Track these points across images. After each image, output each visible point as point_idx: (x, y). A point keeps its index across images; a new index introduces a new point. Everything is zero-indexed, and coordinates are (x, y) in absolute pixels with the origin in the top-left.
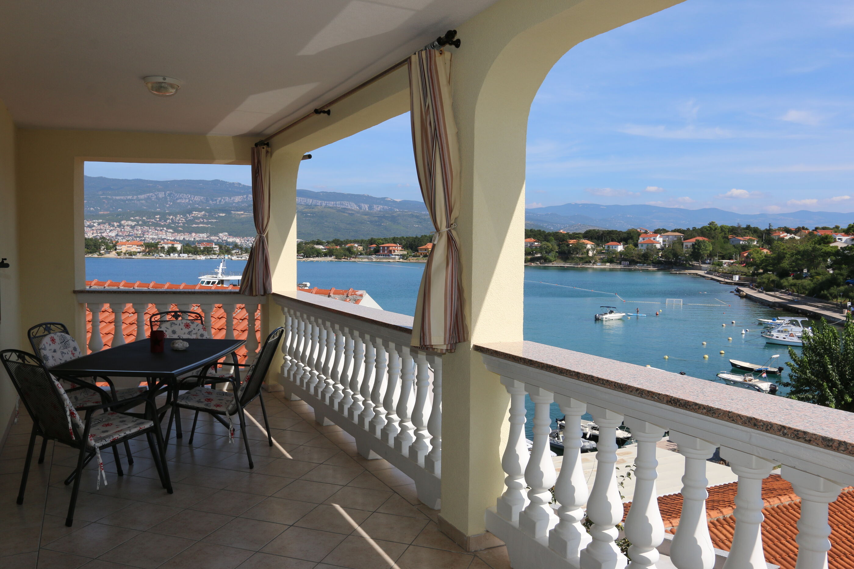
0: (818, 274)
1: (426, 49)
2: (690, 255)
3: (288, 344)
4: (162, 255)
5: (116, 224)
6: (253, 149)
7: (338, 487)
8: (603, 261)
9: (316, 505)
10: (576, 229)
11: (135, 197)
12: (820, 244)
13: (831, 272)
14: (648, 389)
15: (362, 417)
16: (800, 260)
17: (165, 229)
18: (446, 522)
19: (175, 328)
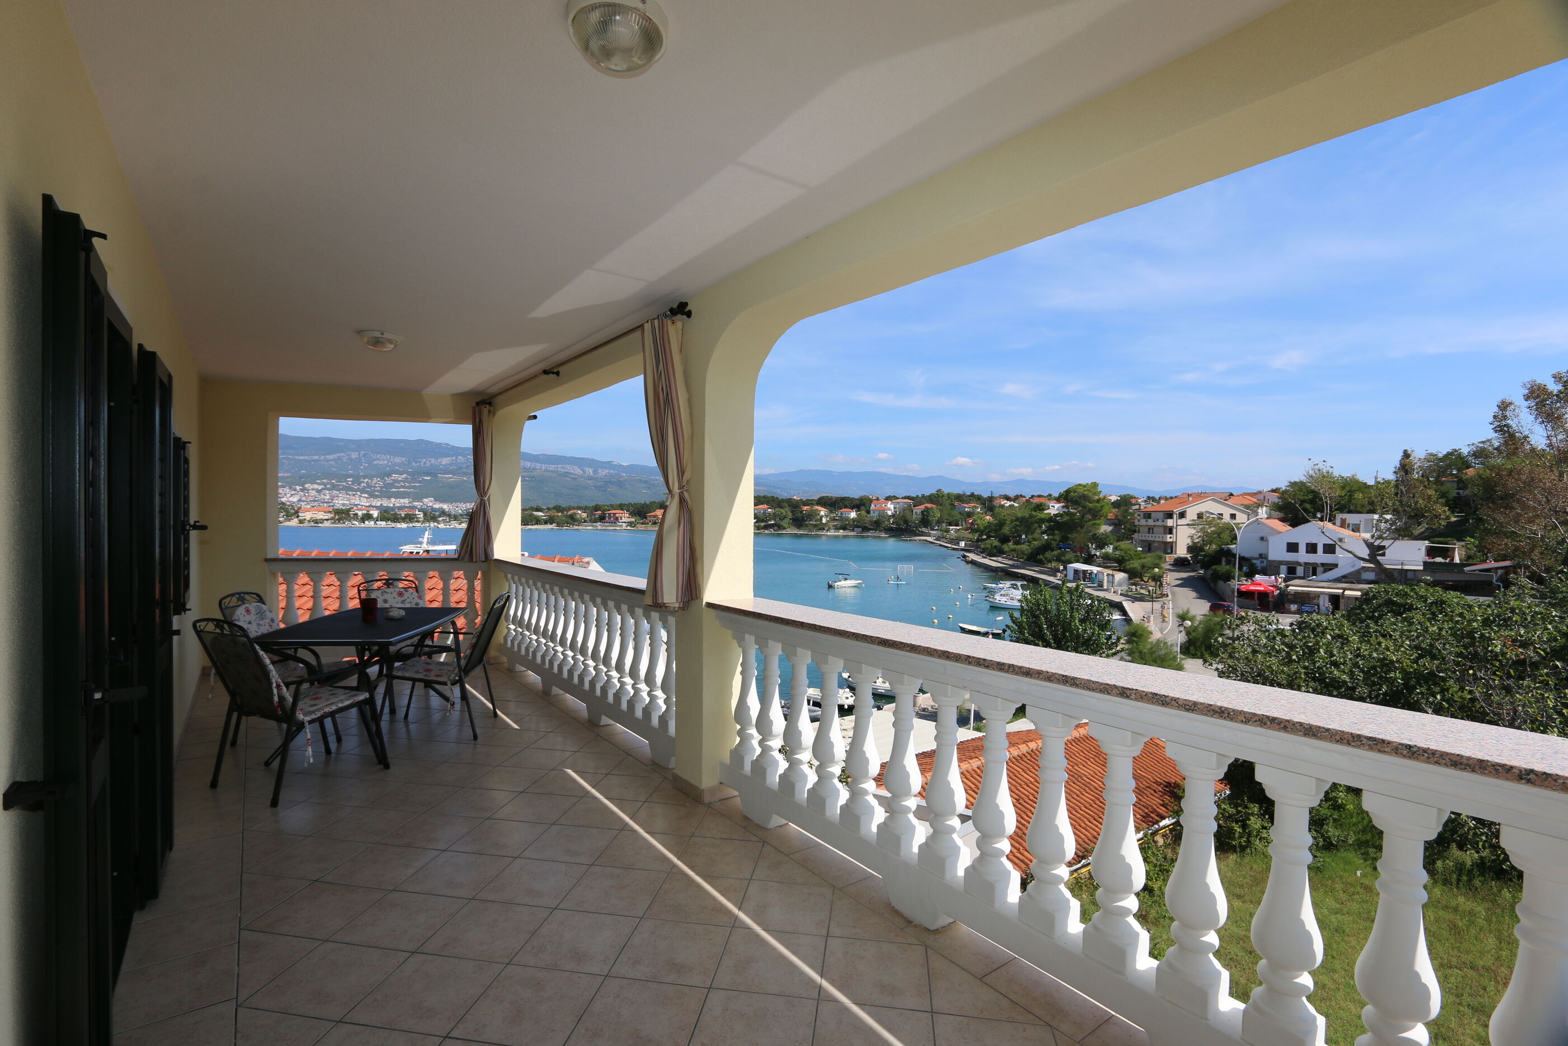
0: (1035, 540)
1: (658, 318)
2: (920, 522)
3: (512, 612)
4: (355, 522)
5: (298, 488)
6: (474, 408)
7: (568, 754)
8: (837, 528)
9: (548, 771)
10: (810, 496)
11: (322, 458)
12: (1036, 511)
13: (1046, 537)
14: (862, 633)
15: (593, 683)
16: (1019, 526)
17: (358, 493)
18: (680, 778)
19: (386, 596)
